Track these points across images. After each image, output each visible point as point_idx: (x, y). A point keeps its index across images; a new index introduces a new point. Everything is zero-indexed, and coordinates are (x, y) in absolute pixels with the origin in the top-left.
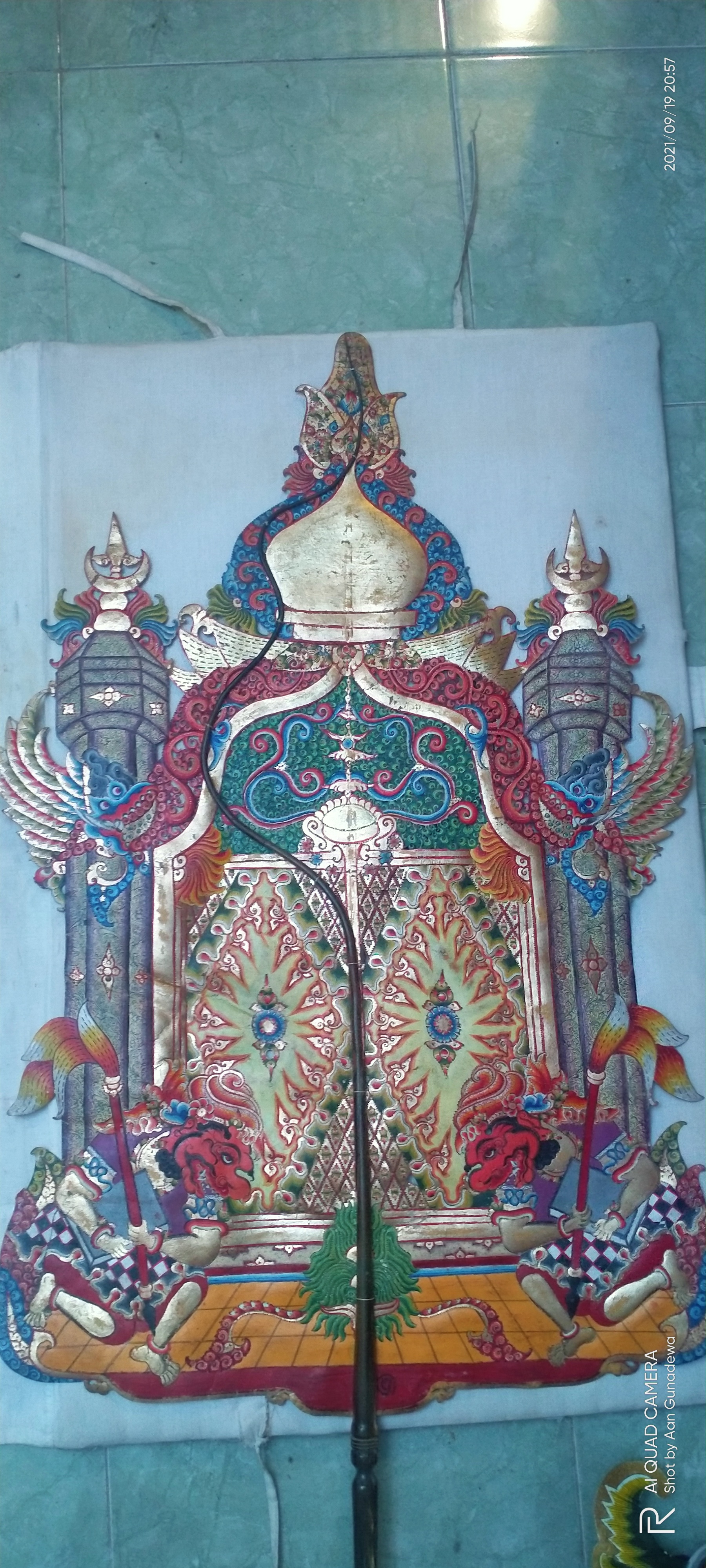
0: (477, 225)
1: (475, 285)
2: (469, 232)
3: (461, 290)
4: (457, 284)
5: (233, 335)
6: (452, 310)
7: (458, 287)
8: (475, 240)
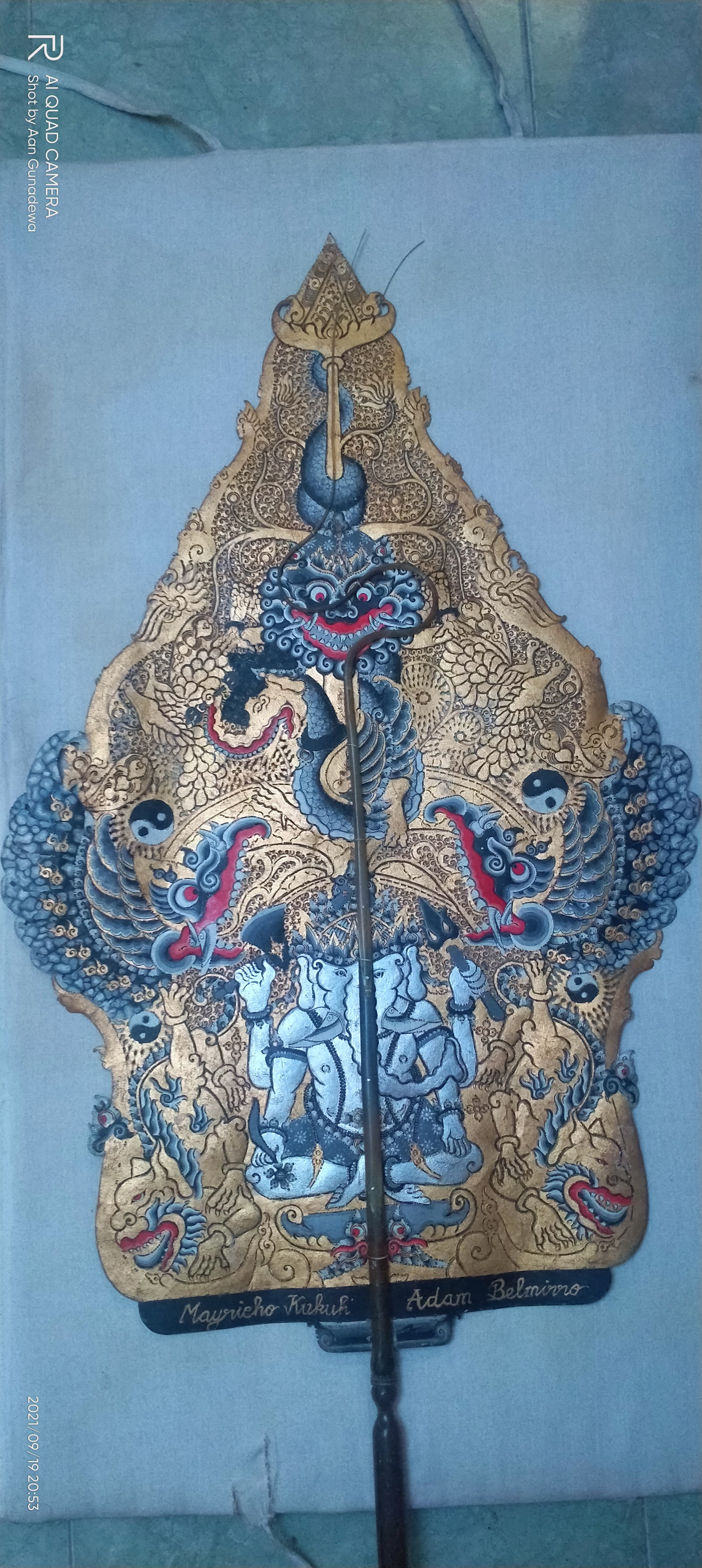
1: (536, 87)
5: (235, 149)
8: (538, 31)
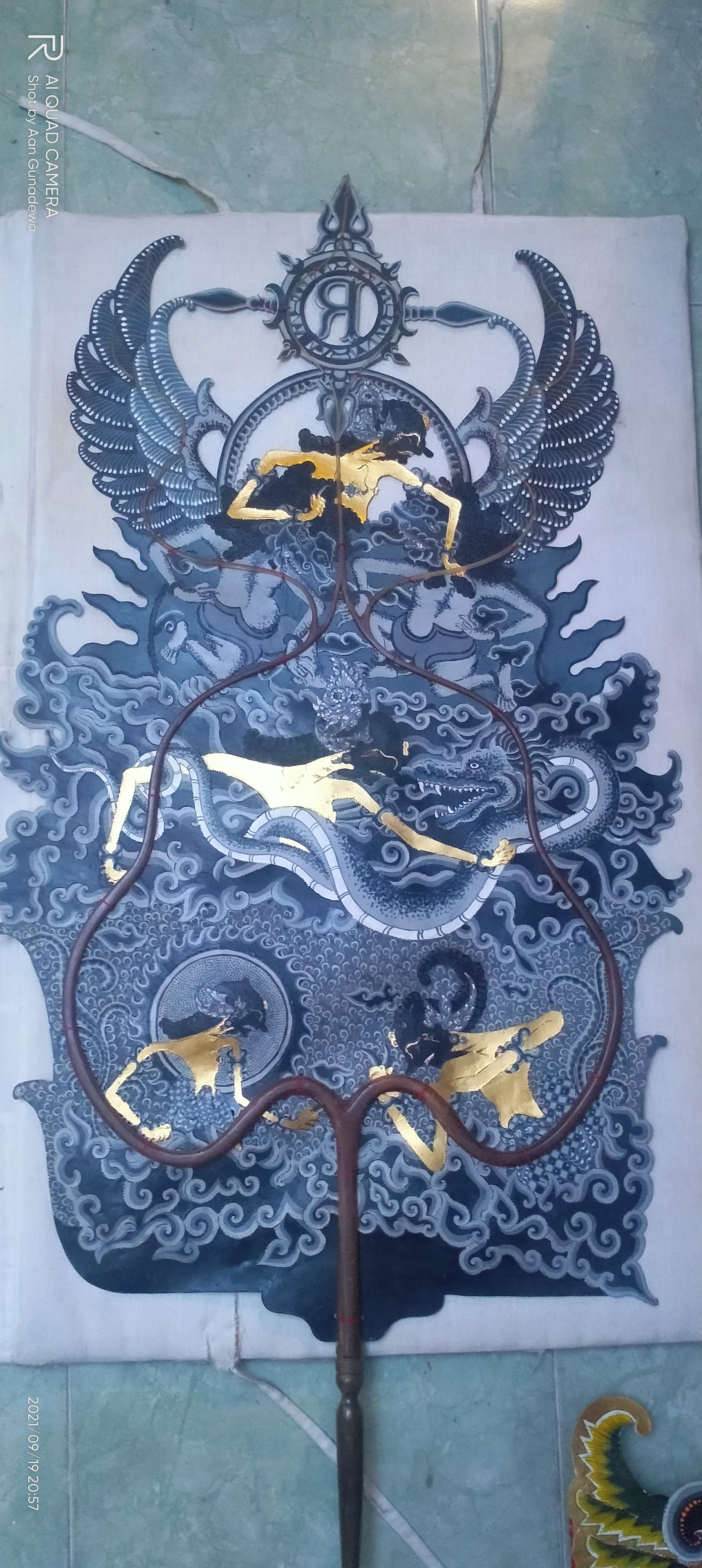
0: (500, 107)
1: (495, 170)
2: (492, 114)
3: (481, 173)
4: (478, 167)
5: (240, 211)
6: (471, 195)
7: (479, 169)
8: (497, 123)
